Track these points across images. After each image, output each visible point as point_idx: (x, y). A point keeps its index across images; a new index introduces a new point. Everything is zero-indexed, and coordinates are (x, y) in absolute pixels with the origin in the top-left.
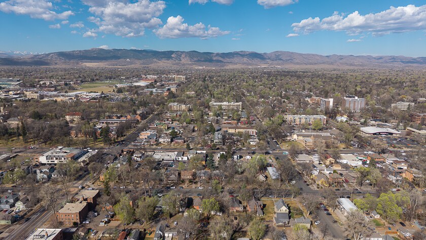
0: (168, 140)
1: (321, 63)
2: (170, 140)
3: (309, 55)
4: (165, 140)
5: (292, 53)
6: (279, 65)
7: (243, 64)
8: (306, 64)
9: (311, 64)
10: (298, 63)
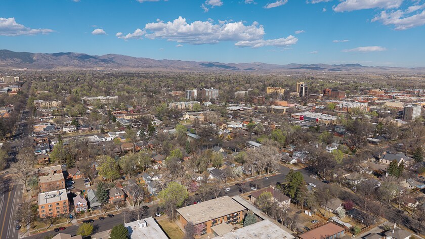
0: (73, 129)
1: (155, 67)
2: (76, 129)
3: (142, 59)
4: (71, 129)
5: (126, 56)
6: (115, 67)
7: (75, 66)
8: (143, 68)
9: (146, 67)
10: (134, 67)
